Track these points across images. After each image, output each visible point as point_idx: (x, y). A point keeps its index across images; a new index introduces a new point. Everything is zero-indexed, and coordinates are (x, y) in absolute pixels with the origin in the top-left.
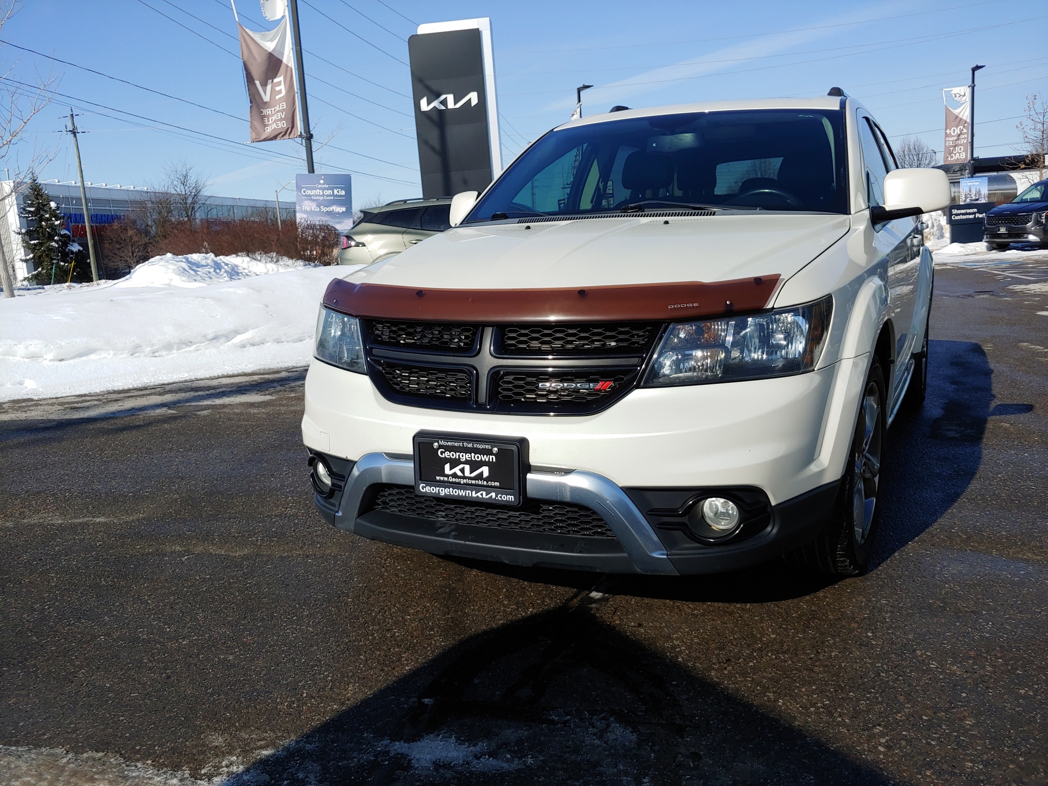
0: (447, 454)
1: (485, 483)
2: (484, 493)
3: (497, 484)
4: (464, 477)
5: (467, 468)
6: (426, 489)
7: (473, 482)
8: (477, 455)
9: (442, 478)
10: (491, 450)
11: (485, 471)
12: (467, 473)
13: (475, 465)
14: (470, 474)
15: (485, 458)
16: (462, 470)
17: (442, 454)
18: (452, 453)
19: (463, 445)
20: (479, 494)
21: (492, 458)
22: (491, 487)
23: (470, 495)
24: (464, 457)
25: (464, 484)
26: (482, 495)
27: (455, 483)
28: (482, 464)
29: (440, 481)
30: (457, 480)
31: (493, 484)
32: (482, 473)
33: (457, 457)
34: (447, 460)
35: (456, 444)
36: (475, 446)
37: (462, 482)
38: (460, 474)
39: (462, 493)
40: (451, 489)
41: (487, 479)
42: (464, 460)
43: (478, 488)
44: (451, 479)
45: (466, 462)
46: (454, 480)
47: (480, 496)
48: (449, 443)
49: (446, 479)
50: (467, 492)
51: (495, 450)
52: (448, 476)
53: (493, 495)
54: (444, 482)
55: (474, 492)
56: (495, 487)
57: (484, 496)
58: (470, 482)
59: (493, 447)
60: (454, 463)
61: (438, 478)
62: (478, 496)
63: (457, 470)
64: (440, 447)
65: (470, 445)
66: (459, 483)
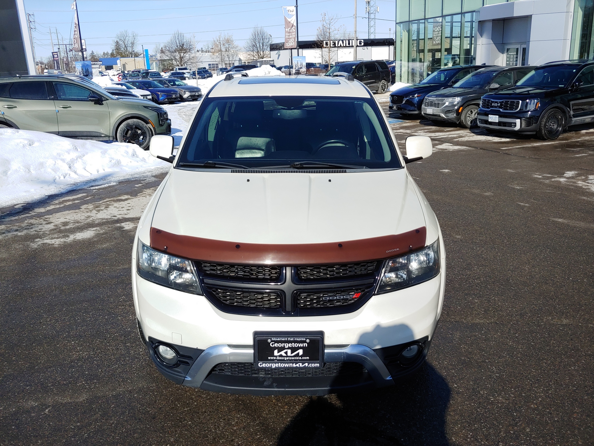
0: (276, 345)
1: (300, 358)
2: (301, 364)
3: (308, 358)
4: (287, 356)
5: (289, 351)
6: (262, 365)
7: (293, 358)
8: (295, 344)
9: (272, 358)
10: (306, 341)
11: (301, 352)
12: (289, 354)
13: (293, 350)
14: (291, 354)
15: (301, 345)
16: (286, 353)
17: (272, 345)
18: (279, 344)
19: (287, 339)
20: (298, 365)
21: (305, 345)
22: (304, 360)
23: (292, 366)
24: (287, 345)
25: (287, 360)
26: (299, 365)
27: (281, 360)
28: (299, 348)
29: (271, 360)
30: (282, 358)
31: (305, 358)
32: (299, 353)
33: (283, 346)
34: (275, 348)
35: (283, 339)
36: (295, 339)
37: (285, 359)
38: (285, 355)
39: (287, 365)
40: (280, 364)
41: (301, 356)
42: (287, 347)
43: (296, 362)
44: (278, 358)
45: (289, 348)
46: (280, 358)
47: (298, 366)
48: (279, 339)
49: (275, 358)
50: (290, 364)
51: (308, 341)
52: (276, 357)
53: (306, 364)
54: (273, 360)
55: (294, 364)
56: (306, 360)
57: (301, 366)
58: (291, 358)
59: (306, 339)
60: (280, 349)
61: (269, 358)
62: (297, 366)
63: (283, 353)
64: (272, 341)
65: (292, 339)
66: (284, 360)
